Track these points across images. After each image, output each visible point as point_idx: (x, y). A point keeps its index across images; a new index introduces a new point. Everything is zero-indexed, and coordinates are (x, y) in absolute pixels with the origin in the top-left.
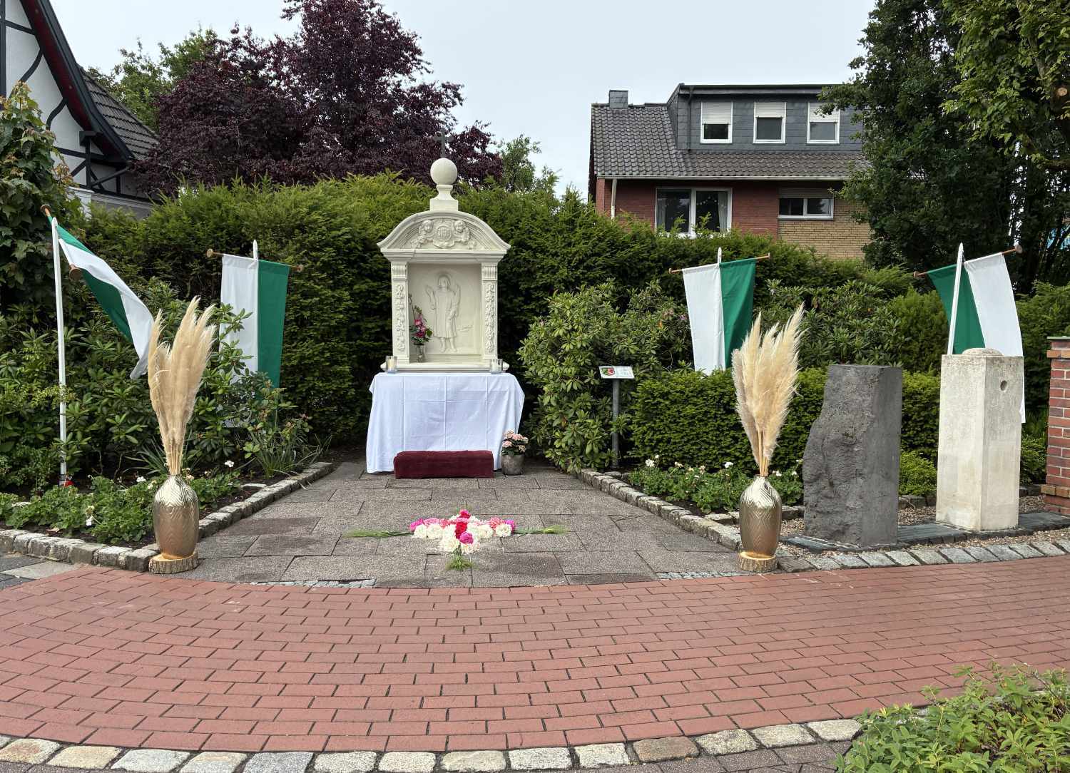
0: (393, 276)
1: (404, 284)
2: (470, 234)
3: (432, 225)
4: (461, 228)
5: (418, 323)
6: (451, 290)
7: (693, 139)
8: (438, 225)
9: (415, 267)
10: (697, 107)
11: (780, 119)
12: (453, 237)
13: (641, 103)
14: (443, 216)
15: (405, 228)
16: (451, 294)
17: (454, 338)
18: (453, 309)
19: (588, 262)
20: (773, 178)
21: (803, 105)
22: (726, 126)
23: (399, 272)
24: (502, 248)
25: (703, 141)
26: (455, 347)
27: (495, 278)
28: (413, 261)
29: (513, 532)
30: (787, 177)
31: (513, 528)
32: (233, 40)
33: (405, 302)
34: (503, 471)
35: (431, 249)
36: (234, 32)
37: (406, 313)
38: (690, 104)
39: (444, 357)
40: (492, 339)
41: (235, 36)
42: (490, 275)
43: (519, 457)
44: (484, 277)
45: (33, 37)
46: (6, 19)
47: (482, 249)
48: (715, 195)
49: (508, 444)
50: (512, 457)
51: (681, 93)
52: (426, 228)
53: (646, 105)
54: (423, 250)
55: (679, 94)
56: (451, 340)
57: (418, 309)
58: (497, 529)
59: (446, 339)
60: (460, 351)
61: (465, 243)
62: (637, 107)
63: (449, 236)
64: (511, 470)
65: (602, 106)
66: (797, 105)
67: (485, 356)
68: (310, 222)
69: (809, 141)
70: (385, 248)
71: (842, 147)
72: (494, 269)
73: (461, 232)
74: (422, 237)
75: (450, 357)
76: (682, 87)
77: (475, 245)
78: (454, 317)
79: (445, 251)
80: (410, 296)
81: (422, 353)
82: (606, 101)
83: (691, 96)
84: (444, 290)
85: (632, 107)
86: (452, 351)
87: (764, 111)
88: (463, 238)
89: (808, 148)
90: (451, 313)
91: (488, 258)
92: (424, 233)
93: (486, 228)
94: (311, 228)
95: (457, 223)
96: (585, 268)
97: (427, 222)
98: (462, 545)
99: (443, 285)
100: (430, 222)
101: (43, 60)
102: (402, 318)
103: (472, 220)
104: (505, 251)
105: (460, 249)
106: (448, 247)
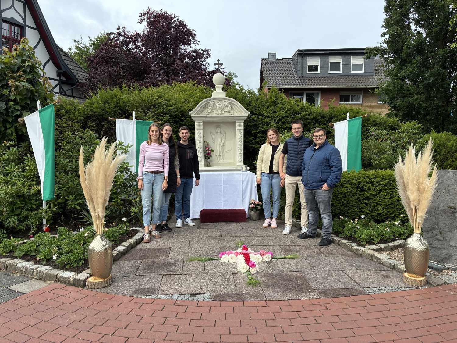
0: (196, 127)
1: (201, 131)
2: (231, 108)
3: (214, 104)
4: (227, 105)
5: (207, 149)
6: (222, 134)
7: (304, 71)
8: (217, 103)
9: (206, 123)
10: (305, 59)
11: (340, 63)
12: (224, 109)
13: (281, 58)
14: (219, 99)
15: (203, 105)
16: (222, 135)
17: (223, 155)
18: (223, 142)
19: (283, 120)
20: (338, 87)
21: (349, 57)
22: (318, 66)
23: (198, 125)
24: (246, 114)
25: (308, 72)
26: (223, 159)
27: (242, 128)
28: (205, 120)
29: (272, 258)
30: (343, 87)
31: (272, 256)
32: (118, 33)
33: (202, 139)
34: (250, 219)
35: (214, 115)
36: (118, 29)
37: (202, 144)
38: (302, 57)
39: (218, 164)
40: (241, 156)
41: (118, 31)
42: (240, 126)
43: (258, 212)
44: (237, 127)
45: (37, 31)
46: (26, 24)
47: (236, 115)
48: (313, 94)
49: (252, 206)
50: (255, 212)
51: (299, 53)
52: (211, 105)
53: (283, 58)
54: (210, 115)
55: (298, 53)
56: (222, 156)
57: (207, 142)
58: (264, 257)
59: (219, 156)
60: (226, 161)
61: (229, 112)
62: (280, 59)
63: (222, 109)
64: (254, 218)
65: (265, 59)
66: (346, 57)
67: (237, 164)
68: (158, 103)
69: (352, 72)
70: (193, 114)
71: (366, 74)
72: (242, 124)
73: (227, 107)
74: (209, 109)
75: (221, 164)
76: (299, 50)
77: (234, 113)
78: (223, 146)
79: (219, 115)
80: (204, 136)
81: (208, 163)
82: (267, 57)
83: (303, 54)
84: (219, 133)
85: (277, 59)
86: (221, 161)
87: (333, 60)
88: (228, 109)
89: (351, 74)
90: (222, 144)
91: (239, 118)
92: (210, 107)
93: (239, 105)
94: (158, 106)
95: (225, 102)
96: (282, 123)
97: (212, 102)
98: (251, 269)
99: (218, 131)
100: (213, 102)
101: (41, 41)
102: (200, 147)
103: (232, 101)
104: (247, 116)
105: (226, 115)
106: (221, 114)
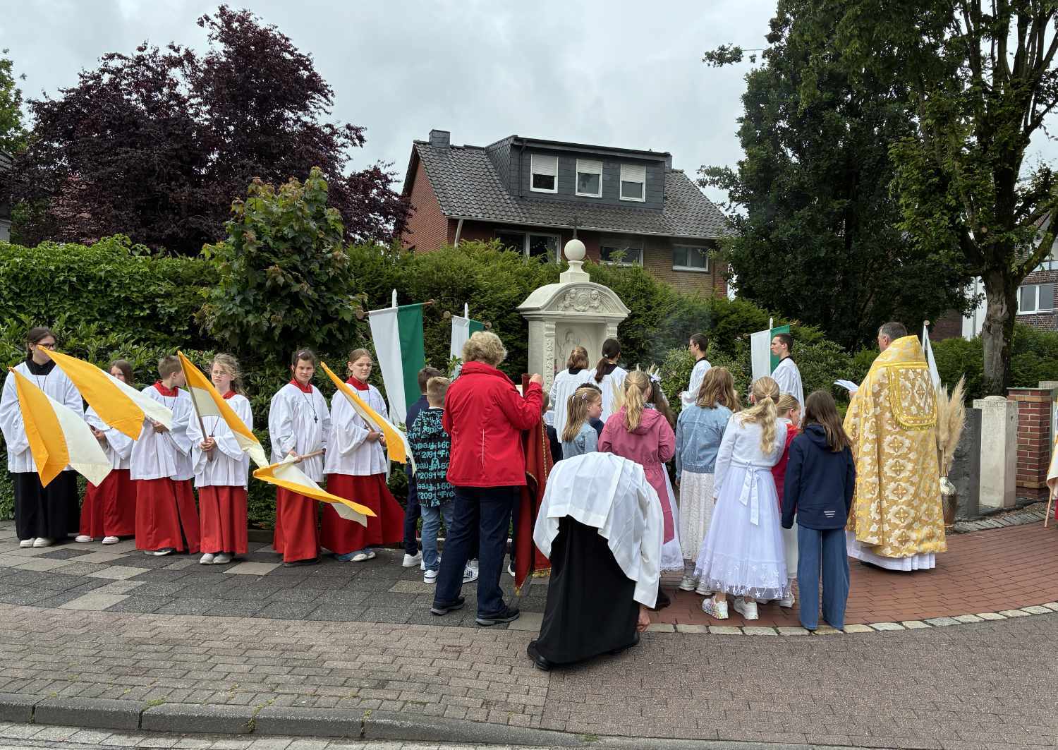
0: (546, 332)
1: (553, 339)
2: (601, 301)
3: (576, 294)
4: (596, 297)
7: (525, 187)
8: (580, 293)
10: (527, 157)
11: (598, 176)
12: (589, 303)
13: (462, 145)
14: (585, 286)
15: (560, 294)
20: (599, 229)
21: (616, 166)
22: (553, 177)
23: (550, 329)
24: (624, 313)
25: (533, 189)
28: (560, 321)
30: (610, 230)
33: (553, 353)
35: (571, 312)
37: (553, 362)
38: (521, 155)
47: (606, 313)
48: (544, 240)
51: (515, 144)
52: (572, 296)
53: (465, 146)
54: (567, 313)
55: (512, 145)
61: (596, 308)
62: (458, 148)
63: (587, 302)
65: (425, 144)
66: (611, 165)
69: (622, 198)
70: (544, 310)
71: (649, 206)
72: (616, 329)
73: (595, 299)
74: (567, 302)
76: (516, 138)
77: (603, 310)
79: (581, 313)
83: (524, 148)
85: (453, 147)
87: (583, 167)
88: (596, 303)
89: (621, 203)
91: (611, 320)
92: (569, 299)
93: (615, 298)
95: (594, 292)
102: (551, 367)
103: (605, 290)
104: (626, 315)
105: (591, 313)
106: (584, 311)
